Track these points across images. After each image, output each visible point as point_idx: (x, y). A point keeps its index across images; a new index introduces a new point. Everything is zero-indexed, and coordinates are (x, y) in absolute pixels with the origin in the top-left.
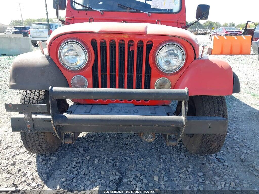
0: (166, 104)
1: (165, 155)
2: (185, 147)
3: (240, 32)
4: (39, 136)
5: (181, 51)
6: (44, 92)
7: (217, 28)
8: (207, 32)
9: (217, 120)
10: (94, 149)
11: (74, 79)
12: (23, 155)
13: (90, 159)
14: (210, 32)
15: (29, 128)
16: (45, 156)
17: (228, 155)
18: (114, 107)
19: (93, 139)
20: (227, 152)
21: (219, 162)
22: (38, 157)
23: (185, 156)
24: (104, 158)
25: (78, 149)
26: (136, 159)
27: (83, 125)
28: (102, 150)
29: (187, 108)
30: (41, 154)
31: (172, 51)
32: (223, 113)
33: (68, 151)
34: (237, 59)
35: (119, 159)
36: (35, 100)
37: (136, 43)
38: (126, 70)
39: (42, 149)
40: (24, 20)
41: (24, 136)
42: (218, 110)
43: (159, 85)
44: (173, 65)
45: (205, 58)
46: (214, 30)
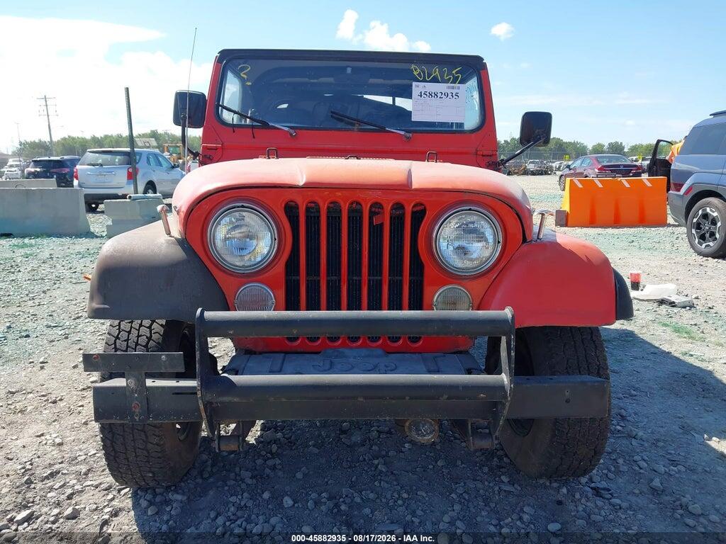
0: (461, 349)
1: (462, 484)
2: (511, 463)
3: (635, 166)
4: (147, 437)
5: (491, 224)
6: (162, 325)
7: (577, 157)
8: (552, 167)
9: (583, 383)
10: (280, 473)
11: (243, 292)
12: (95, 493)
13: (272, 497)
14: (560, 167)
15: (137, 410)
16: (155, 495)
17: (621, 480)
18: (337, 357)
19: (274, 448)
20: (618, 472)
21: (598, 498)
22: (135, 496)
23: (511, 483)
24: (306, 495)
25: (236, 475)
26: (390, 495)
27: (272, 399)
28: (299, 475)
29: (513, 354)
30: (142, 490)
31: (471, 226)
32: (599, 370)
33: (211, 480)
34: (632, 238)
35: (346, 496)
36: (139, 345)
37: (388, 208)
38: (365, 270)
39: (150, 472)
40: (55, 139)
41: (110, 438)
42: (587, 361)
43: (444, 303)
44: (475, 256)
45: (548, 240)
46: (570, 163)
